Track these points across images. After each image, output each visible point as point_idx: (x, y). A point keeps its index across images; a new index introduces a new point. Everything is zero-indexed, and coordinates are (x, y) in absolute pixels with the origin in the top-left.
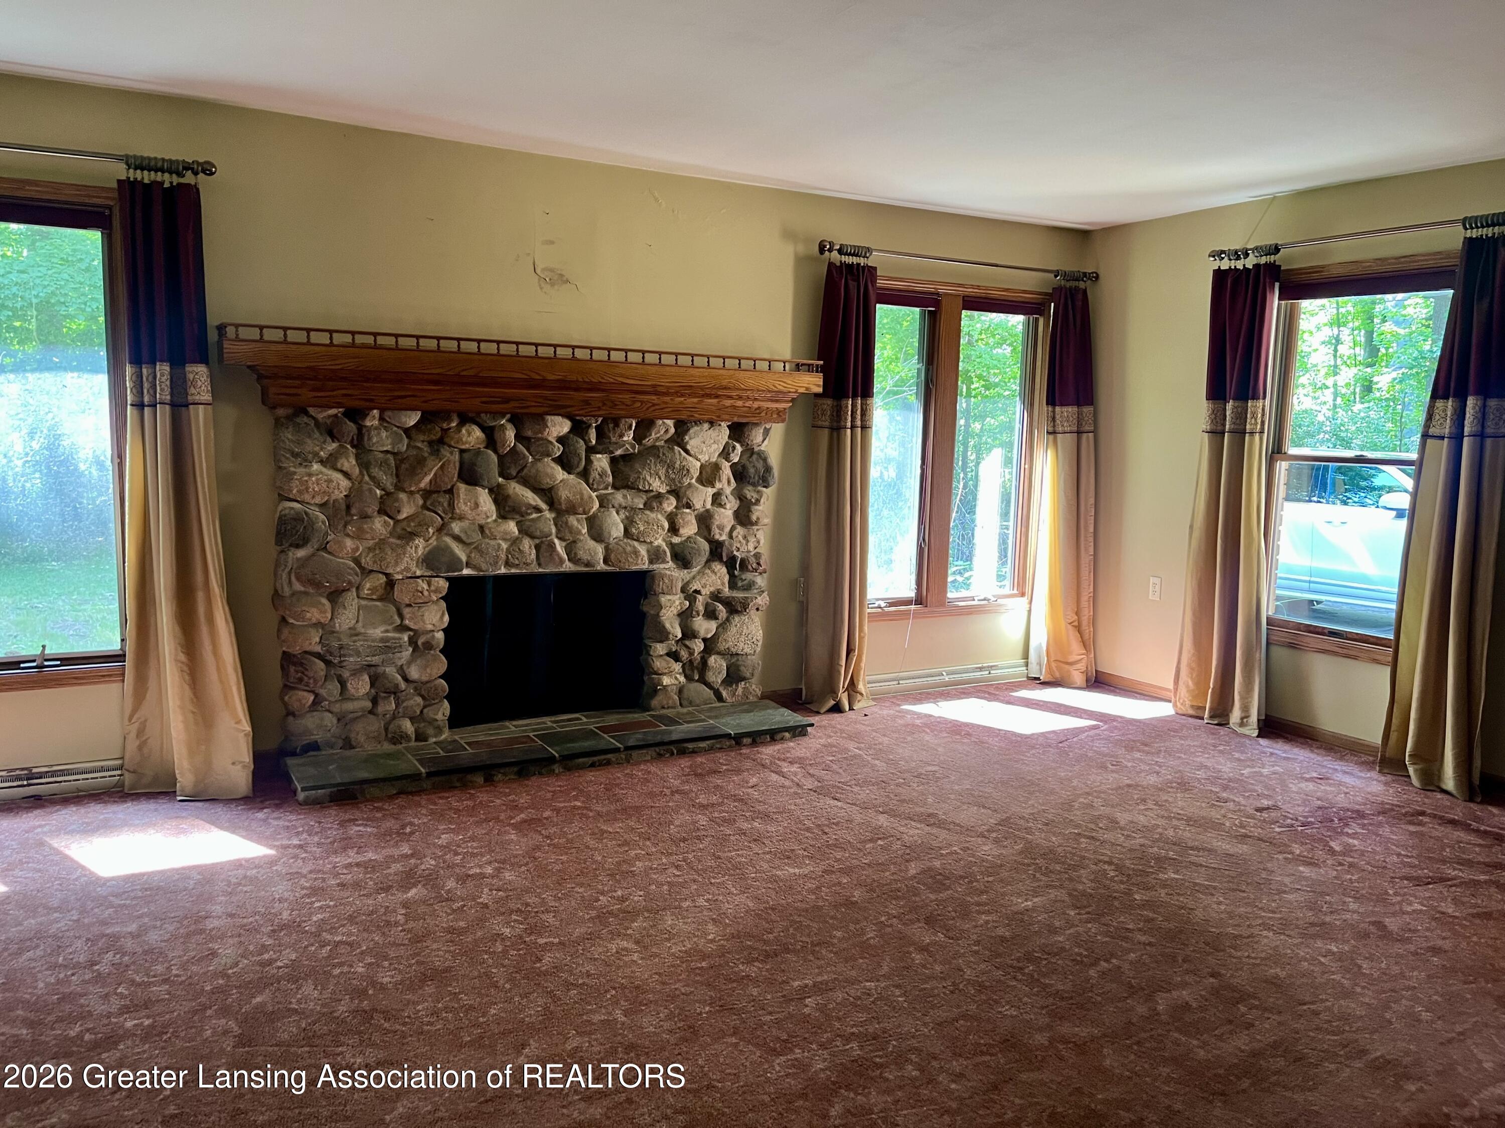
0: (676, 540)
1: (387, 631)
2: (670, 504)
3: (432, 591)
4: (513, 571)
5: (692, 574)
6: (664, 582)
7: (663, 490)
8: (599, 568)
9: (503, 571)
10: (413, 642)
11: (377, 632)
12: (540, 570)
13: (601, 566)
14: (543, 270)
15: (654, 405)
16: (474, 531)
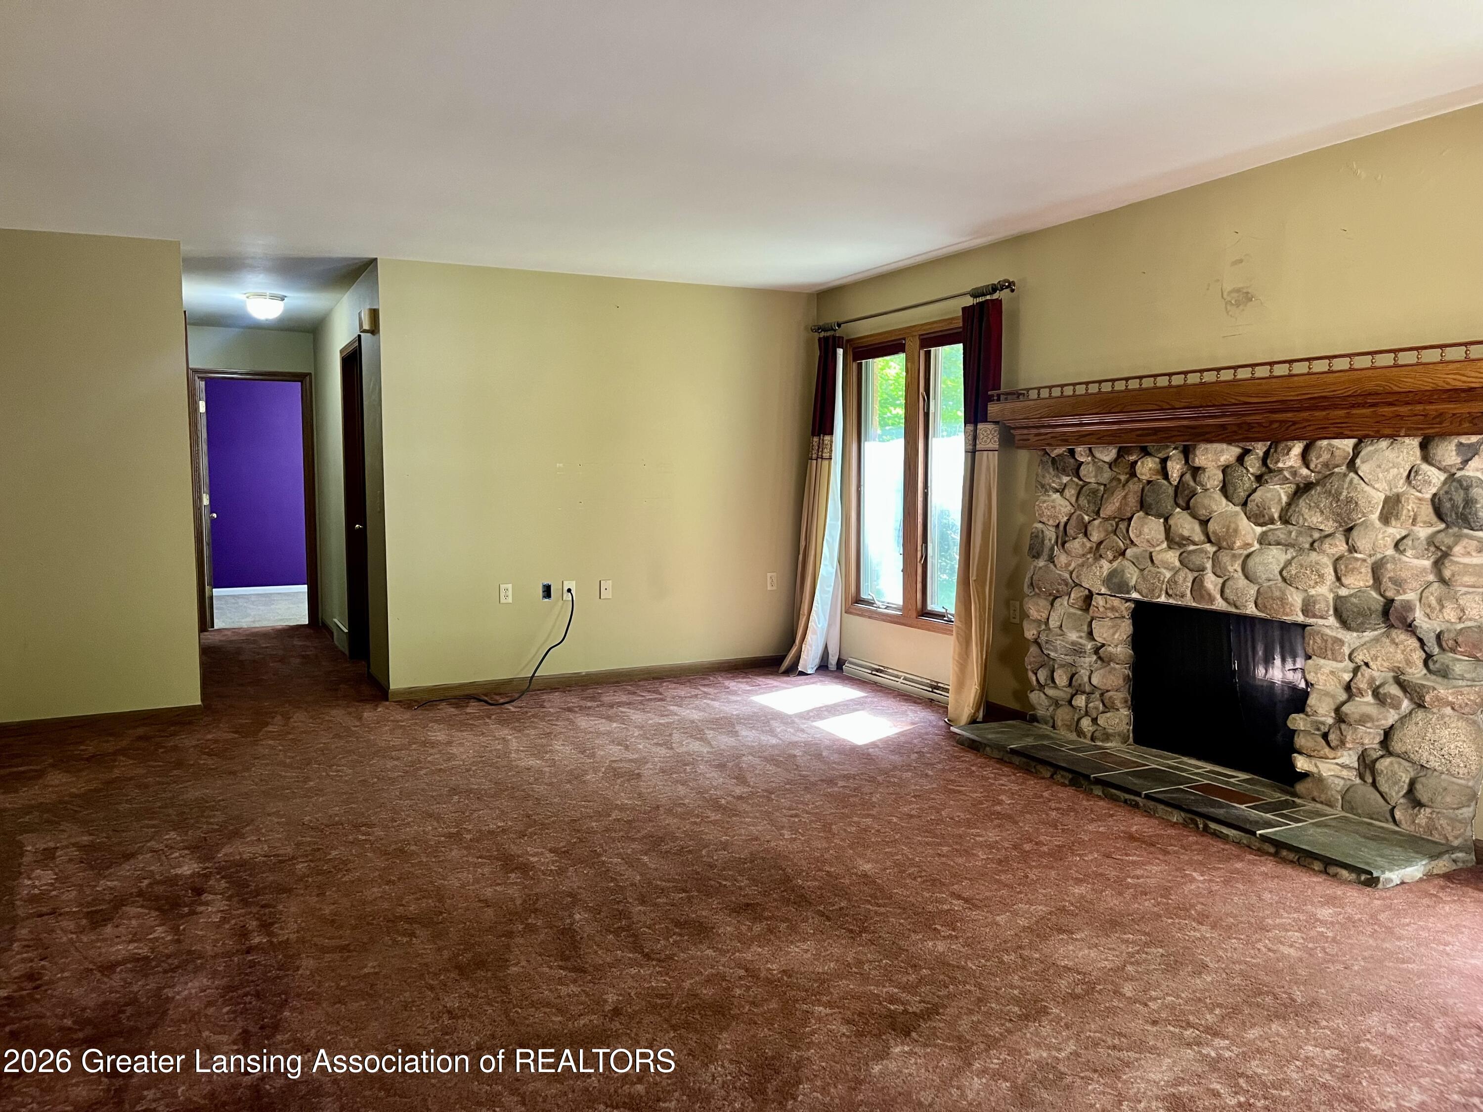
0: (1343, 592)
1: (1081, 637)
2: (1339, 546)
3: (1109, 609)
4: (1171, 601)
5: (1363, 641)
6: (1315, 642)
7: (1329, 526)
8: (1248, 612)
9: (1163, 599)
10: (1096, 651)
11: (1073, 636)
12: (1194, 604)
13: (1251, 609)
14: (1230, 293)
15: (1294, 423)
16: (1144, 558)
